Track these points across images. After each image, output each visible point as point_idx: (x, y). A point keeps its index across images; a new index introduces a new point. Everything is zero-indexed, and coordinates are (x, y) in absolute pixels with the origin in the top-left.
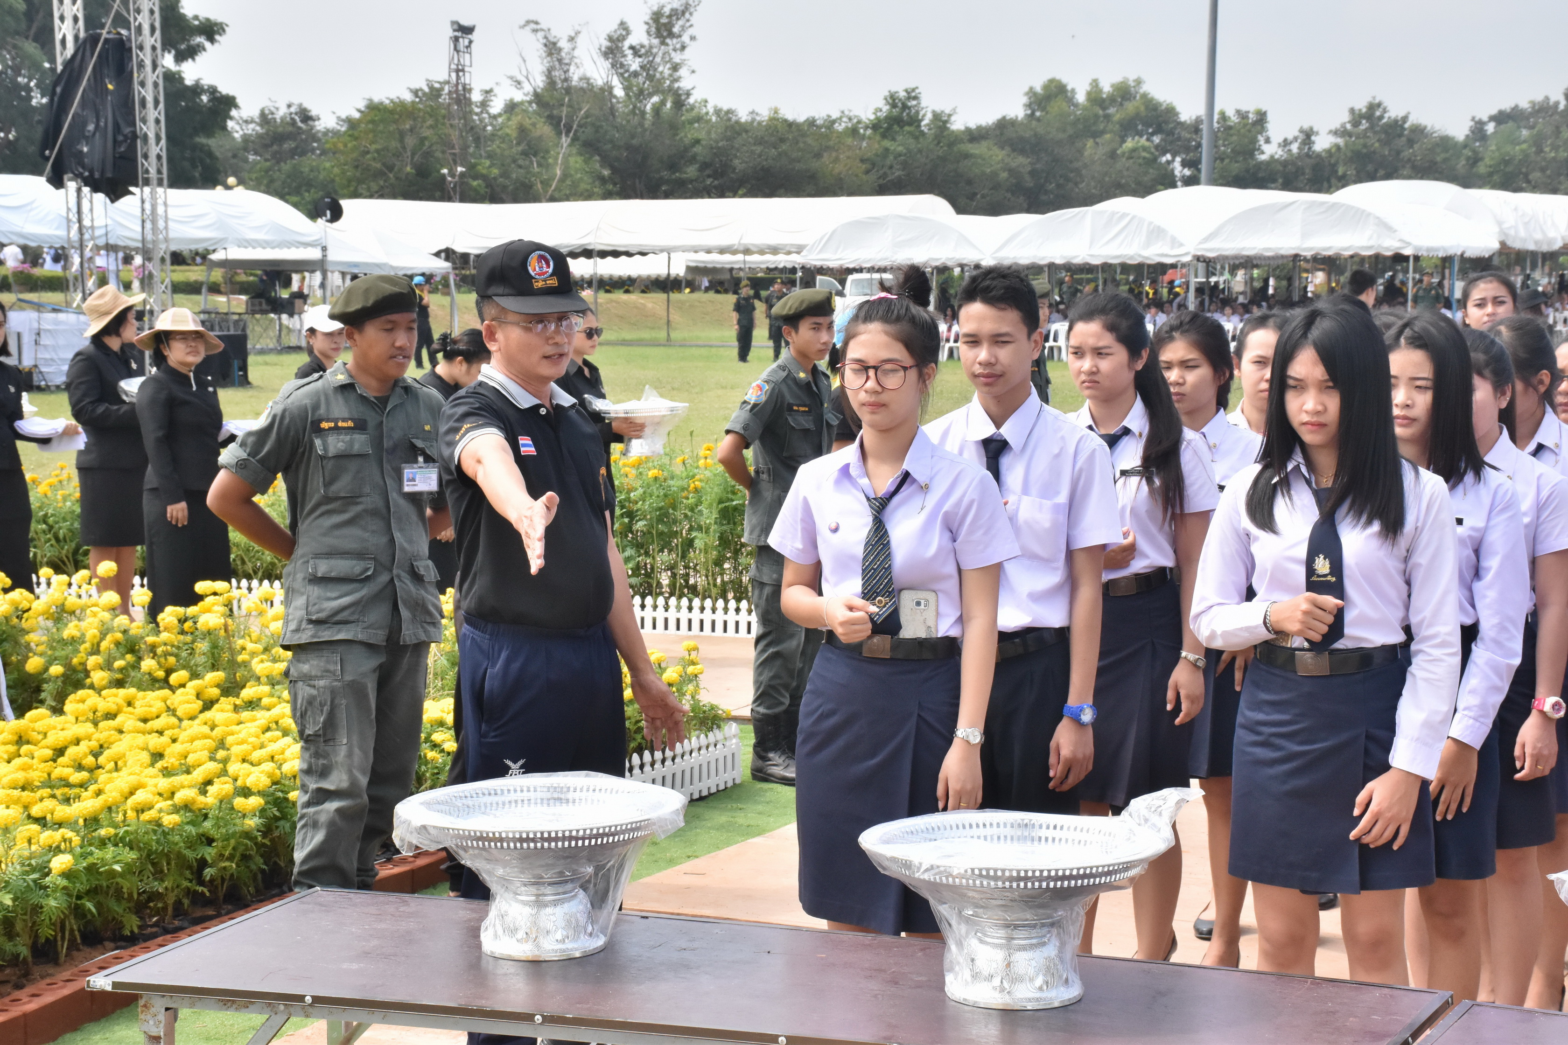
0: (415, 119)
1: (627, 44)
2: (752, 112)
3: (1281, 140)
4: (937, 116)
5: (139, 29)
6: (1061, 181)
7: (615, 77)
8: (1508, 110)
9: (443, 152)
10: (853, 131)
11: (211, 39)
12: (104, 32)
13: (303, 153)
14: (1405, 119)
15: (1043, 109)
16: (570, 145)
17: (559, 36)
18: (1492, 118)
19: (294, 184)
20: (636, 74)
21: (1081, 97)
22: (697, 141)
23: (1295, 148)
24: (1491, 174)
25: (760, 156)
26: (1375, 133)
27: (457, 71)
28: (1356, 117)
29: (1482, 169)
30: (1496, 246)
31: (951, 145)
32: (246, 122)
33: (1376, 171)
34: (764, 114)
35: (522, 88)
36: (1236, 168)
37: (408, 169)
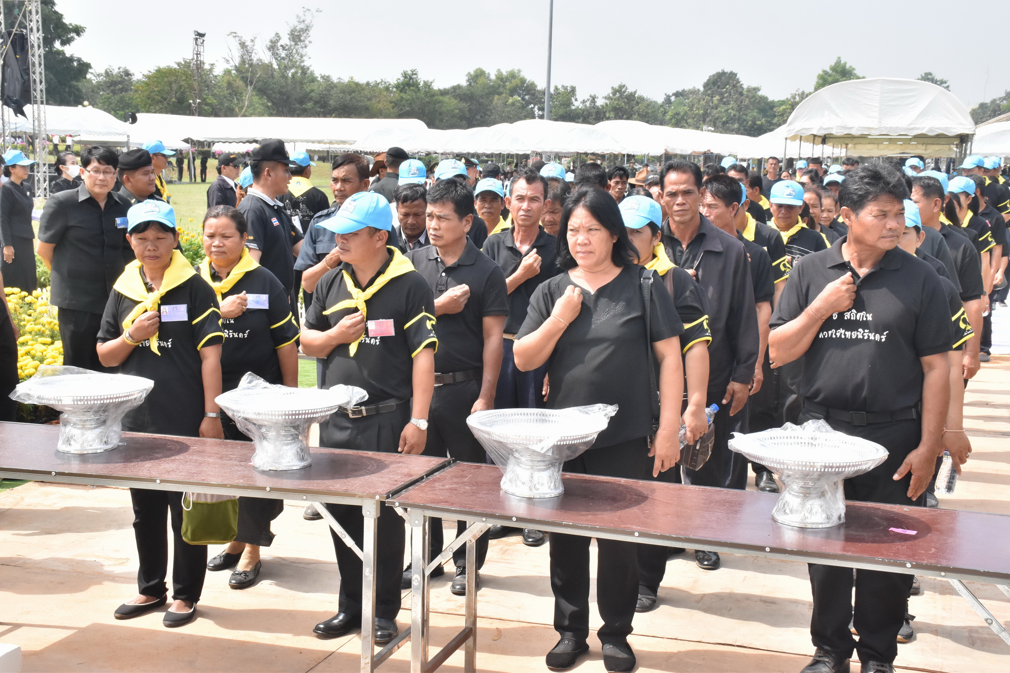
0: (177, 76)
1: (279, 44)
2: (339, 78)
3: (582, 100)
4: (425, 83)
5: (31, 30)
6: (483, 115)
7: (274, 59)
8: (680, 91)
9: (191, 92)
10: (387, 89)
11: (78, 34)
12: (14, 30)
13: (126, 91)
14: (635, 92)
15: (475, 82)
16: (252, 91)
17: (246, 40)
18: (674, 94)
19: (121, 106)
20: (283, 59)
21: (493, 77)
22: (312, 91)
23: (588, 104)
24: (671, 119)
25: (342, 98)
26: (622, 98)
27: (197, 54)
28: (615, 92)
29: (668, 117)
30: (663, 152)
31: (433, 96)
32: (98, 75)
33: (623, 116)
34: (346, 80)
35: (229, 63)
36: (561, 111)
37: (174, 100)
